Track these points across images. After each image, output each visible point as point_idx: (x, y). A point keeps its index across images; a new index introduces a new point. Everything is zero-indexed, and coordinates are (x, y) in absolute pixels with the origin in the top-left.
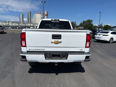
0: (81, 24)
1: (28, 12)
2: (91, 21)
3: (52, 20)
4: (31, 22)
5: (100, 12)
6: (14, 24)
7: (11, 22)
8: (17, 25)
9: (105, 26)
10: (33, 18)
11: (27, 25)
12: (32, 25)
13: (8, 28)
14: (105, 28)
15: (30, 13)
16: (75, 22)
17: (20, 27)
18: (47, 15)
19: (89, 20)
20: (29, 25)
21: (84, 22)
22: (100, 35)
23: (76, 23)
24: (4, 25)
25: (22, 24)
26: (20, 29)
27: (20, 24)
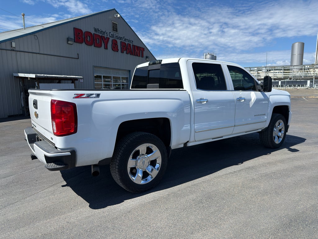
6: (271, 75)
8: (280, 75)
11: (311, 73)
25: (295, 73)
26: (287, 87)
27: (291, 72)
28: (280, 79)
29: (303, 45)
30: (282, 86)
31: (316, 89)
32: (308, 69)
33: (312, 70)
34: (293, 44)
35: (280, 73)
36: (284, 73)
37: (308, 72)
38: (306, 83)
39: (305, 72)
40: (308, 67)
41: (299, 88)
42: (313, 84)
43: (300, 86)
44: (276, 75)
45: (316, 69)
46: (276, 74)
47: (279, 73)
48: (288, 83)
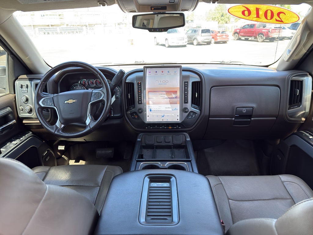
48: (67, 30)
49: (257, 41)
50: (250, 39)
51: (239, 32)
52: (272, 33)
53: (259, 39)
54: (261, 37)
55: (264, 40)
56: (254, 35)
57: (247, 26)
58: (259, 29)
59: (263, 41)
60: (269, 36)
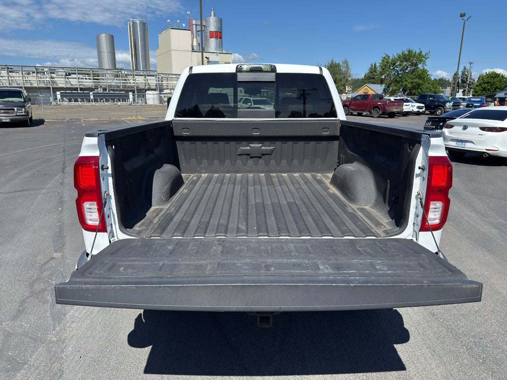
0: (373, 70)
1: (134, 24)
2: (421, 58)
3: (239, 70)
4: (148, 71)
5: (462, 15)
6: (74, 82)
7: (62, 72)
8: (88, 83)
9: (481, 78)
10: (158, 52)
11: (131, 82)
12: (152, 81)
13: (51, 99)
14: (484, 89)
15: (144, 25)
16: (346, 62)
17: (100, 90)
18: (218, 35)
19: (409, 51)
20: (140, 80)
21: (387, 64)
22: (465, 128)
23: (347, 67)
24: (35, 85)
25: (109, 81)
26: (103, 102)
27: (103, 80)
28: (90, 89)
29: (112, 39)
30: (96, 100)
31: (141, 105)
32: (126, 75)
33: (130, 77)
34: (97, 35)
35: (88, 80)
36: (94, 79)
37: (126, 80)
38: (128, 97)
39: (122, 80)
40: (126, 72)
41: (119, 103)
42: (136, 98)
43: (120, 101)
44: (82, 82)
45: (136, 77)
46: (82, 80)
47: (86, 79)
48: (104, 96)
49: (372, 117)
50: (364, 113)
51: (350, 104)
52: (389, 106)
53: (374, 113)
54: (377, 111)
55: (381, 115)
56: (368, 109)
57: (359, 98)
58: (373, 102)
59: (379, 117)
60: (386, 110)
